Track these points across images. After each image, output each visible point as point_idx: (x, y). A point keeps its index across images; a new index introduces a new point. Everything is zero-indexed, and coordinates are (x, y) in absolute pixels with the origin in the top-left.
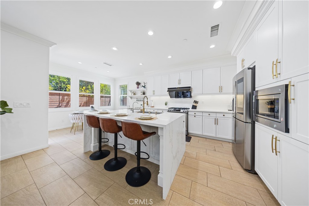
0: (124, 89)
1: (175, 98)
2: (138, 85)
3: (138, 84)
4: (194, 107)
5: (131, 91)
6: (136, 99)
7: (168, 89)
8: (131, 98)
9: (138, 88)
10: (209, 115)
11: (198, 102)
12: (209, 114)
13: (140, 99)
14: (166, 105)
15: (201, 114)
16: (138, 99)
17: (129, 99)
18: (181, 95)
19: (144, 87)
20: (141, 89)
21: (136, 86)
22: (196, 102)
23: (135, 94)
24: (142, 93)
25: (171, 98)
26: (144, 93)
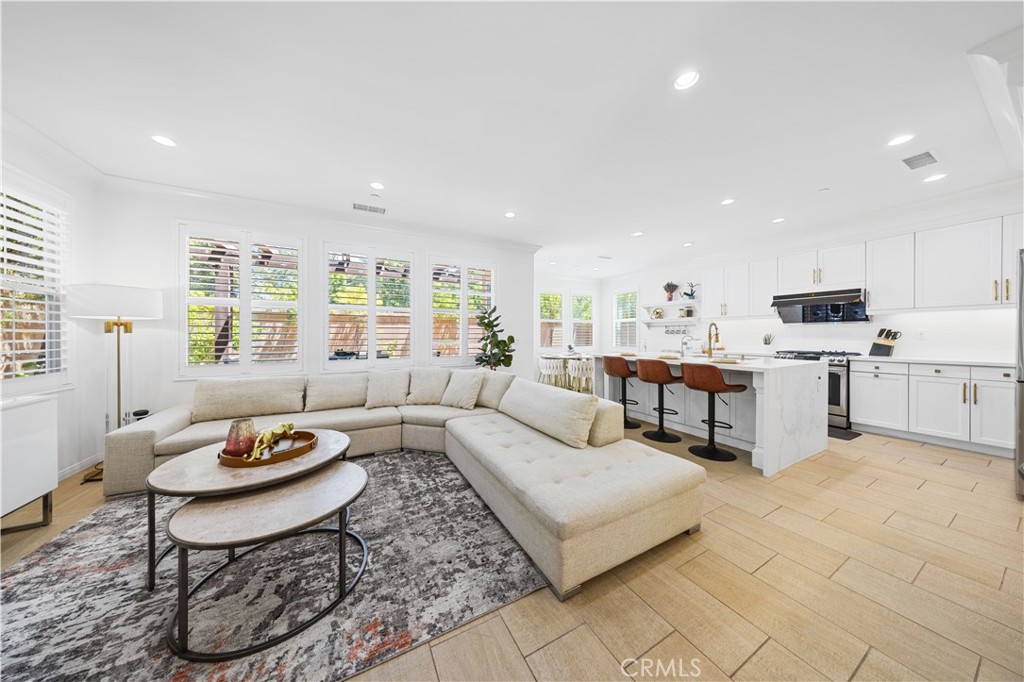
0: (626, 303)
1: (801, 324)
2: (672, 292)
3: (671, 288)
4: (879, 350)
5: (648, 309)
6: (664, 329)
7: (775, 298)
8: (649, 325)
9: (670, 299)
10: (936, 374)
11: (896, 333)
12: (937, 371)
13: (677, 329)
14: (767, 342)
15: (904, 369)
16: (671, 329)
17: (641, 329)
18: (827, 313)
19: (691, 295)
20: (681, 302)
21: (666, 294)
22: (890, 335)
23: (659, 315)
24: (683, 313)
25: (784, 322)
26: (689, 313)
